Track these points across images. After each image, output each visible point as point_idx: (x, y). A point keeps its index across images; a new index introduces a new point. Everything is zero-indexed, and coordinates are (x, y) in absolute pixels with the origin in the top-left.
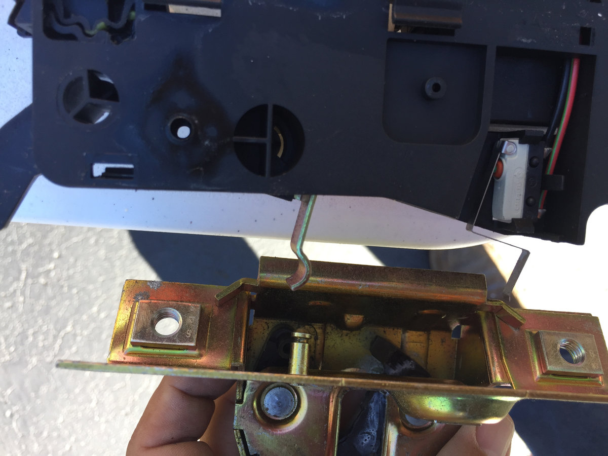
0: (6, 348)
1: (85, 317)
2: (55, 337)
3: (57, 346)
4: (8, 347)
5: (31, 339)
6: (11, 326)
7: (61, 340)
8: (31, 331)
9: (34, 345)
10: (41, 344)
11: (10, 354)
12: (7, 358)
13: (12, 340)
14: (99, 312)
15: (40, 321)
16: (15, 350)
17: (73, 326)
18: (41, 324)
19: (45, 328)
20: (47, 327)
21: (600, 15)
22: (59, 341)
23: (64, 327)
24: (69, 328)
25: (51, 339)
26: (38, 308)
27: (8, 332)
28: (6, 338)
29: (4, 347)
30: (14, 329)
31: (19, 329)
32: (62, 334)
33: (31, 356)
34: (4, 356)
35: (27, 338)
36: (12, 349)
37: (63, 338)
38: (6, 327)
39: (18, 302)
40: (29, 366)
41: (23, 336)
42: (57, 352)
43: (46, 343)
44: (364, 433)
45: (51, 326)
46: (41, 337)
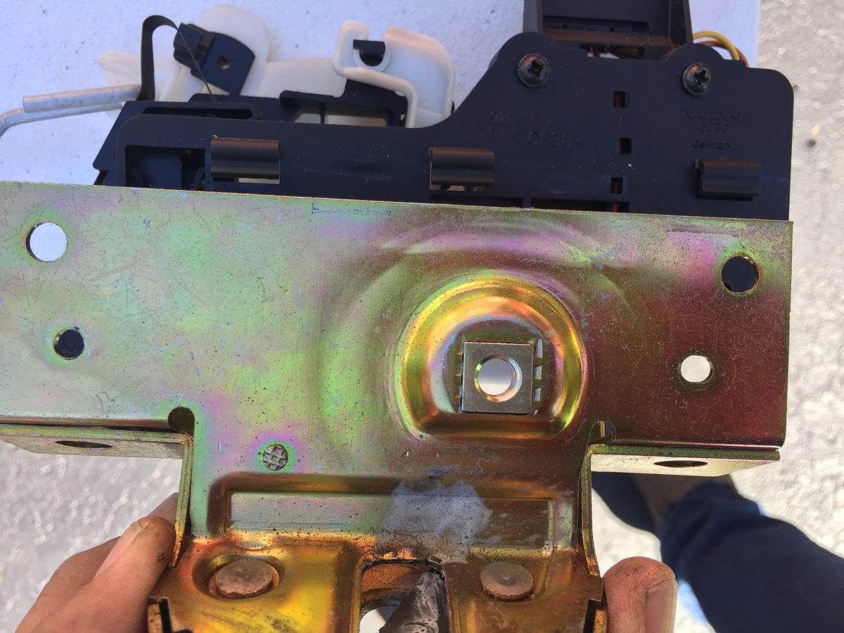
0: (42, 526)
1: (144, 485)
2: (106, 512)
3: (108, 523)
4: (44, 525)
5: (74, 514)
6: (49, 497)
7: (113, 516)
8: (74, 504)
9: (78, 521)
10: (86, 520)
11: (47, 534)
12: (43, 539)
13: (49, 515)
14: (162, 478)
15: (86, 490)
16: (54, 529)
17: (130, 497)
18: (88, 494)
19: (92, 500)
20: (96, 498)
21: (630, 165)
22: (110, 517)
23: (118, 497)
24: (123, 499)
25: (100, 513)
26: (84, 473)
27: (44, 505)
28: (43, 513)
29: (39, 525)
30: (53, 501)
31: (59, 501)
32: (115, 506)
33: (74, 537)
34: (39, 536)
35: (69, 513)
36: (50, 527)
37: (116, 513)
38: (43, 499)
39: (59, 465)
40: (71, 549)
41: (65, 509)
42: (107, 532)
43: (94, 519)
44: (414, 624)
45: (101, 497)
46: (87, 512)
